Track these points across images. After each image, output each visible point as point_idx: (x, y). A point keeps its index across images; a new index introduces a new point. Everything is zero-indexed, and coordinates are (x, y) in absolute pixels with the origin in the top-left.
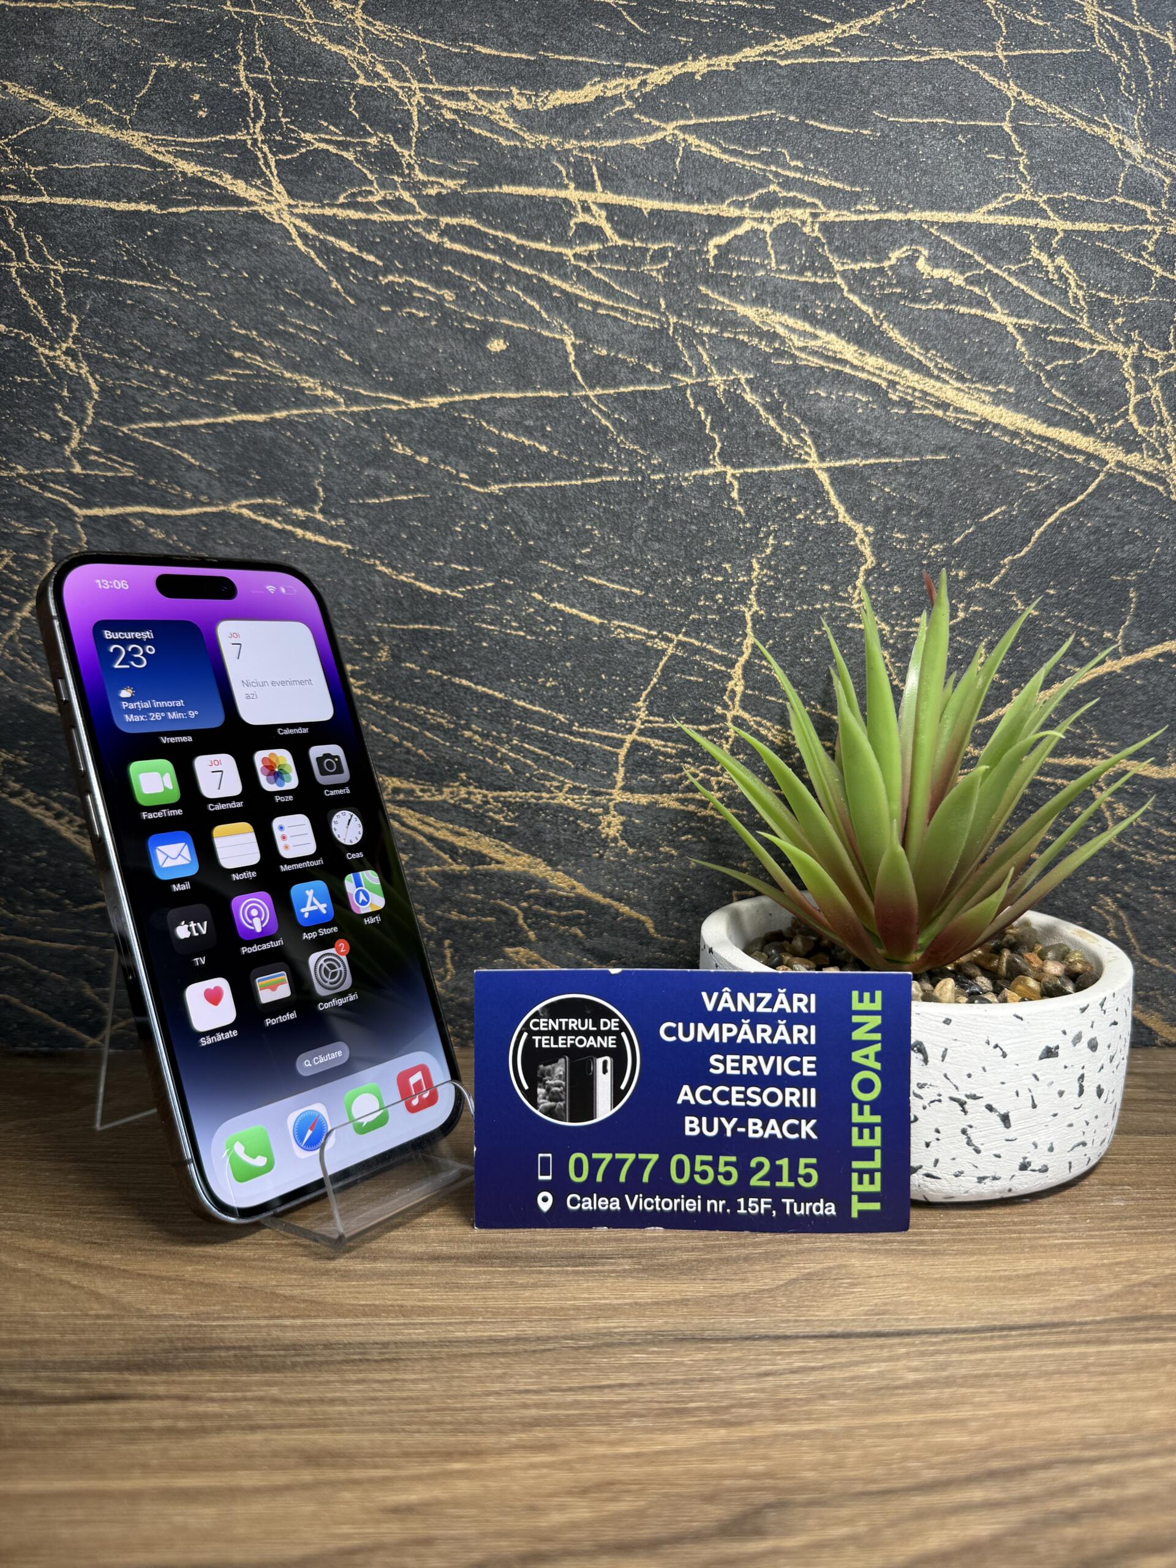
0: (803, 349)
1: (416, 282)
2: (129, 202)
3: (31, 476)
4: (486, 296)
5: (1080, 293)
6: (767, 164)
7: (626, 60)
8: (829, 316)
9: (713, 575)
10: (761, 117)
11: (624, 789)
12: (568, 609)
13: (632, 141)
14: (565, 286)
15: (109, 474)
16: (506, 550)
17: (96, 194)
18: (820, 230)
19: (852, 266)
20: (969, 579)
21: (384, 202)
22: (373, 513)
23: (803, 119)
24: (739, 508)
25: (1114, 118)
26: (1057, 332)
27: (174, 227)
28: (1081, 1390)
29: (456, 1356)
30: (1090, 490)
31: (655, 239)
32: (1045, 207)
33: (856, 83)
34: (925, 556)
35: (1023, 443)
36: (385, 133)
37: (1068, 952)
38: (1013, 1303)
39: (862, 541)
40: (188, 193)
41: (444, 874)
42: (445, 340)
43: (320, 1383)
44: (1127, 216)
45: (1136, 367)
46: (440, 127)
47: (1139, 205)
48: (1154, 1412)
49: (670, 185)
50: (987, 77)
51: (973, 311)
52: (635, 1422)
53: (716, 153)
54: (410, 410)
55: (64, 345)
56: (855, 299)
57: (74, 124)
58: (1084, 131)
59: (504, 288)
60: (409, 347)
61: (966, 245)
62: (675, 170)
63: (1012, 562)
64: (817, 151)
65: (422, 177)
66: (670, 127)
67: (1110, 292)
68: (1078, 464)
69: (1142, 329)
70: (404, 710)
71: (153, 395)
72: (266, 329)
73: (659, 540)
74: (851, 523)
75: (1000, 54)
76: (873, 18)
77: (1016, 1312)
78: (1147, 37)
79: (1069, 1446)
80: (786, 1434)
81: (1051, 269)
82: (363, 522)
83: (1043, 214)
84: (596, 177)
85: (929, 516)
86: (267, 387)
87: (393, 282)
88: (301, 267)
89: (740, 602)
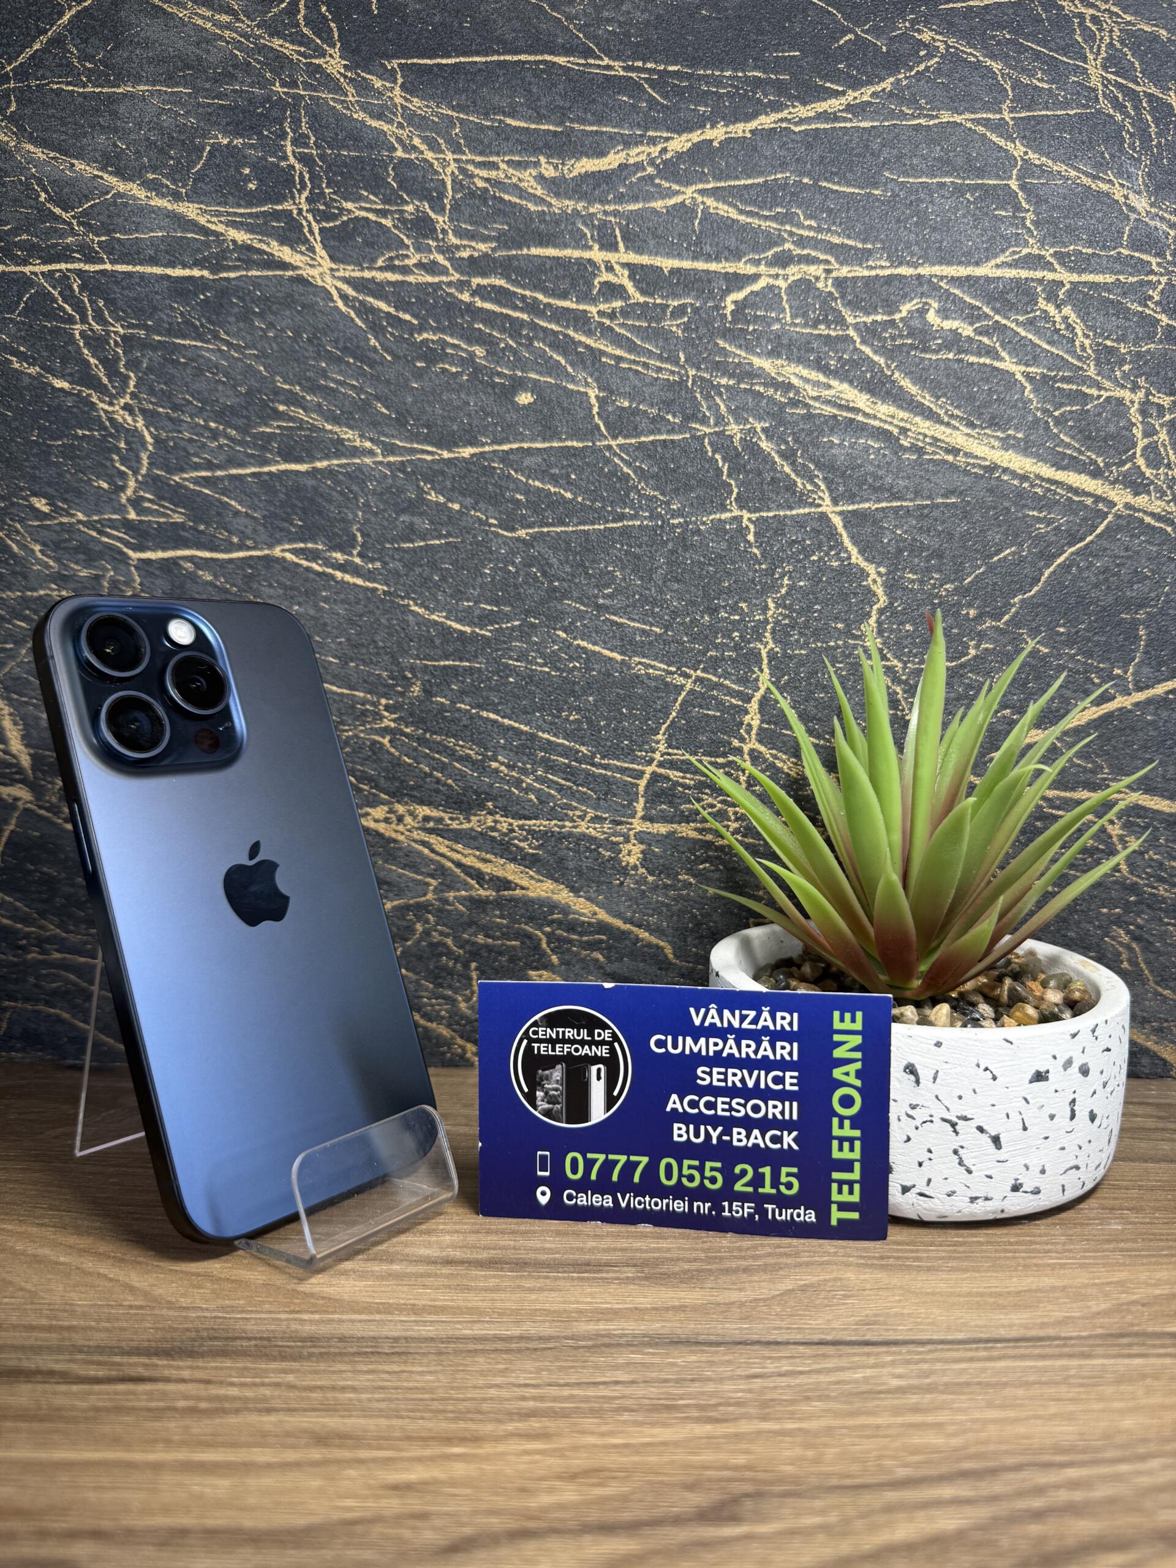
0: (817, 399)
1: (449, 339)
2: (184, 266)
3: (89, 522)
4: (515, 352)
5: (1087, 342)
6: (782, 224)
7: (647, 129)
8: (843, 366)
9: (730, 614)
10: (776, 180)
11: (644, 818)
12: (590, 647)
13: (653, 204)
14: (589, 341)
15: (162, 520)
16: (532, 591)
17: (153, 261)
18: (833, 285)
19: (864, 319)
20: (979, 618)
21: (420, 265)
22: (407, 556)
23: (816, 181)
24: (755, 550)
25: (1119, 174)
26: (1064, 379)
27: (224, 291)
28: (1058, 1400)
29: (462, 1351)
30: (1098, 531)
31: (675, 296)
32: (1052, 260)
33: (866, 146)
34: (937, 596)
35: (1032, 486)
36: (421, 201)
37: (1070, 981)
38: (1001, 1318)
39: (875, 581)
40: (238, 259)
41: (471, 899)
42: (476, 393)
43: (334, 1372)
44: (1133, 267)
45: (1143, 412)
46: (472, 194)
47: (1145, 257)
48: (1128, 1423)
49: (689, 245)
50: (994, 138)
51: (982, 360)
53: (733, 214)
54: (443, 460)
55: (122, 401)
56: (867, 350)
57: (134, 198)
58: (1090, 187)
59: (531, 344)
60: (442, 400)
61: (975, 297)
62: (694, 231)
63: (1023, 601)
64: (830, 211)
65: (454, 240)
66: (690, 191)
67: (1117, 341)
68: (1086, 506)
69: (1148, 376)
70: (435, 742)
71: (204, 445)
72: (309, 384)
73: (678, 581)
74: (863, 564)
75: (1007, 116)
76: (883, 85)
77: (1003, 1326)
78: (1150, 96)
79: (1042, 1450)
80: (770, 1432)
81: (1058, 319)
82: (399, 565)
83: (1049, 267)
84: (619, 239)
85: (940, 556)
86: (309, 439)
87: (427, 340)
88: (341, 326)
89: (756, 640)
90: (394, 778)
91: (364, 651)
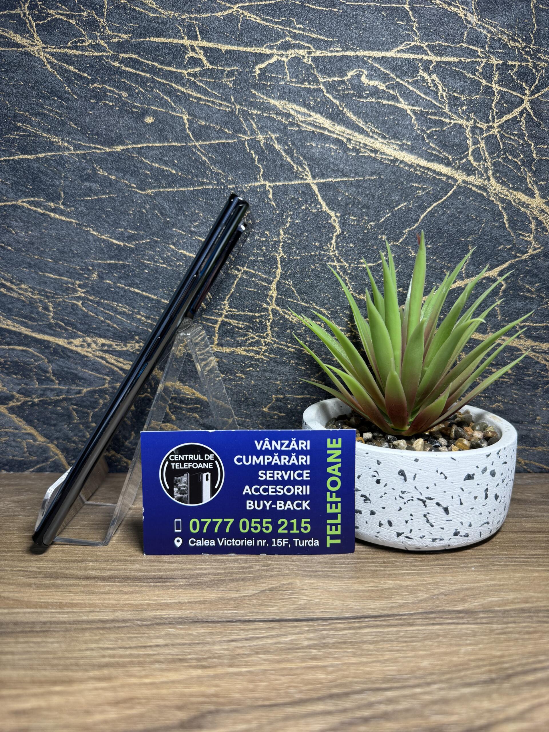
0: (304, 122)
1: (108, 87)
4: (143, 95)
5: (444, 94)
6: (284, 26)
8: (317, 105)
9: (261, 237)
10: (282, 2)
11: (218, 344)
12: (188, 254)
13: (216, 14)
14: (183, 89)
16: (155, 223)
18: (312, 61)
19: (329, 79)
21: (91, 46)
22: (88, 204)
23: (303, 3)
24: (273, 203)
25: (462, 3)
26: (432, 114)
28: (391, 651)
29: (78, 629)
30: (449, 194)
31: (229, 65)
32: (426, 49)
34: (366, 228)
35: (415, 170)
36: (91, 10)
37: (487, 427)
38: (371, 604)
39: (334, 220)
42: (123, 117)
43: (4, 643)
44: (468, 54)
45: (473, 132)
46: (118, 7)
47: (475, 48)
48: (425, 663)
49: (236, 37)
51: (390, 103)
52: (157, 666)
53: (259, 21)
54: (106, 153)
56: (330, 96)
58: (447, 10)
59: (152, 90)
60: (105, 121)
61: (386, 68)
62: (238, 29)
63: (410, 231)
64: (310, 20)
65: (110, 33)
66: (235, 7)
67: (459, 93)
68: (443, 182)
69: (475, 112)
70: (106, 304)
72: (33, 112)
74: (329, 211)
77: (371, 609)
81: (429, 81)
82: (83, 209)
83: (425, 53)
84: (198, 33)
85: (368, 208)
86: (34, 142)
87: (96, 87)
88: (50, 80)
89: (274, 251)
90: (85, 324)
91: (66, 255)
